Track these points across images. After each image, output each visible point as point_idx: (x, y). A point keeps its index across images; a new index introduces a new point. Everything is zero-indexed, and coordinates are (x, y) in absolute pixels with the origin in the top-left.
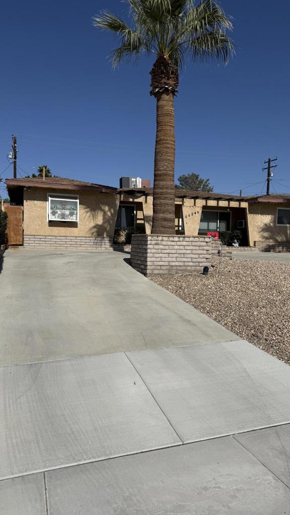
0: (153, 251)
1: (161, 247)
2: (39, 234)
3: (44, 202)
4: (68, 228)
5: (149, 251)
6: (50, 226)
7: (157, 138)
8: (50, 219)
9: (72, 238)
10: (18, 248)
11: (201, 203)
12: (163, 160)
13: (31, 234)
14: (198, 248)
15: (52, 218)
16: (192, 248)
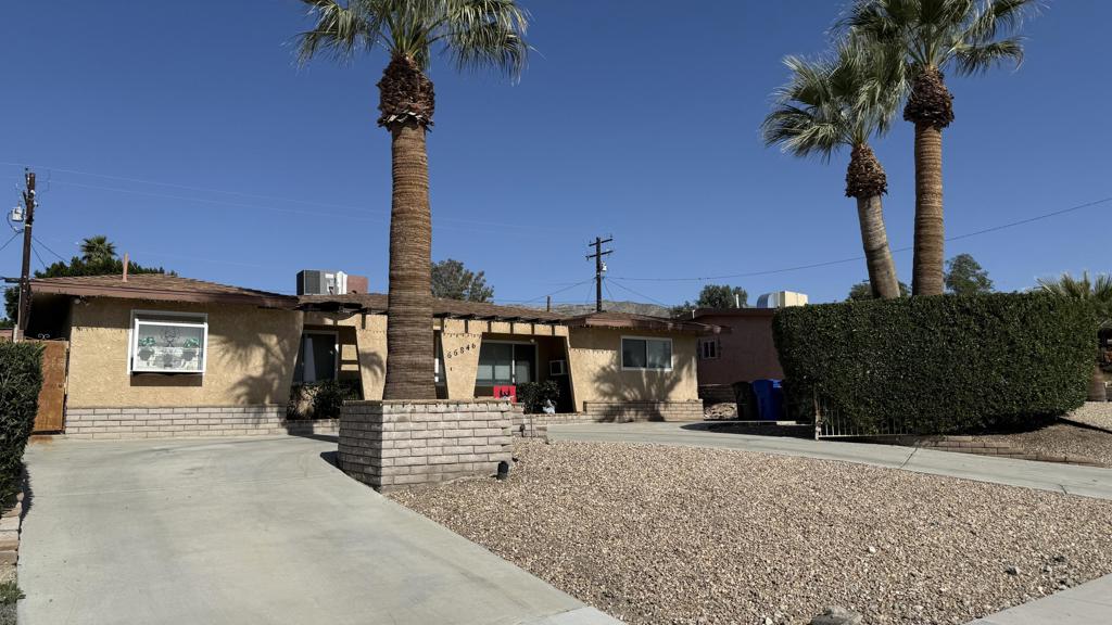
0: (395, 435)
1: (412, 425)
2: (107, 405)
3: (123, 330)
4: (177, 388)
5: (385, 435)
6: (133, 383)
7: (393, 207)
8: (135, 369)
9: (188, 410)
10: (51, 439)
11: (478, 327)
12: (408, 250)
13: (84, 405)
14: (484, 424)
15: (141, 366)
16: (473, 424)
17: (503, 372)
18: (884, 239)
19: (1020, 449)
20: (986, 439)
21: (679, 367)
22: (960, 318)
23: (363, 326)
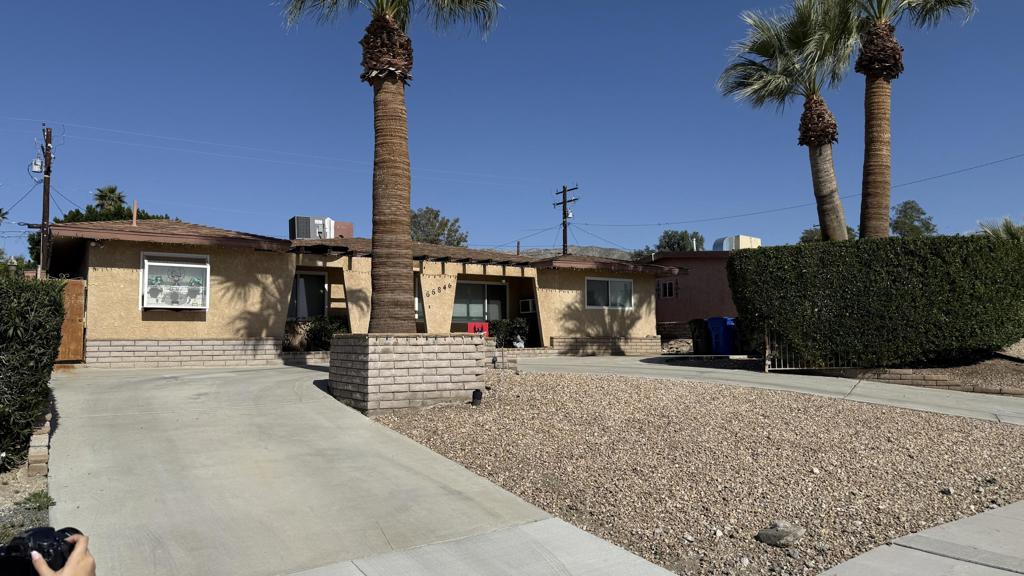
0: (379, 365)
1: (395, 356)
2: (122, 337)
3: (135, 271)
4: (184, 323)
5: (371, 365)
6: (145, 318)
7: (376, 157)
8: (145, 306)
9: (193, 343)
10: (73, 367)
11: (453, 269)
12: (389, 197)
13: (102, 338)
14: (460, 356)
15: (150, 303)
16: (450, 356)
17: (476, 310)
18: (833, 185)
19: (957, 381)
20: (927, 373)
21: (639, 305)
22: (904, 260)
23: (350, 267)
